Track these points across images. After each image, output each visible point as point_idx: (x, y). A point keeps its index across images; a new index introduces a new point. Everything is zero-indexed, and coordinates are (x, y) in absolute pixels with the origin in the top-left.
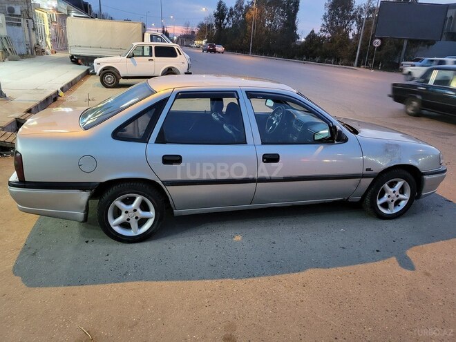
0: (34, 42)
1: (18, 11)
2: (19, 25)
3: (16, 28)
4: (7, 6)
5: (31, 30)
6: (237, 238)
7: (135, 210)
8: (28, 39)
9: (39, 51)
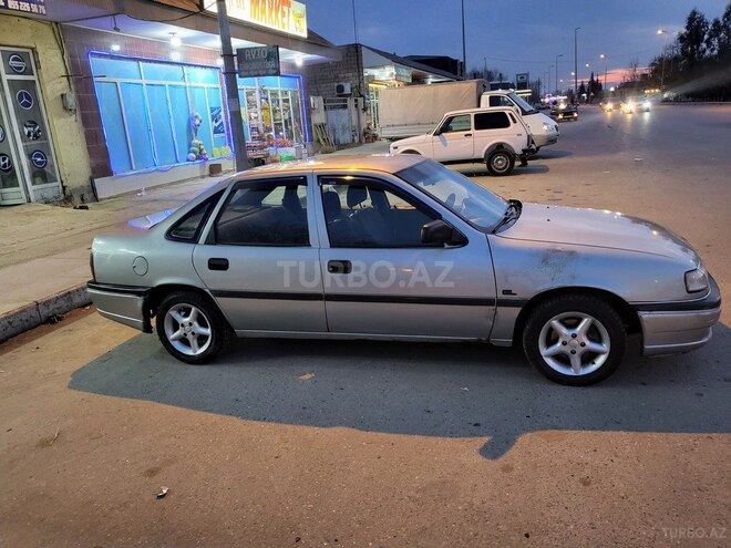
0: (364, 126)
1: (347, 90)
2: (345, 107)
3: (341, 111)
4: (336, 85)
5: (361, 111)
6: (305, 377)
7: (191, 324)
8: (355, 122)
9: (369, 138)
